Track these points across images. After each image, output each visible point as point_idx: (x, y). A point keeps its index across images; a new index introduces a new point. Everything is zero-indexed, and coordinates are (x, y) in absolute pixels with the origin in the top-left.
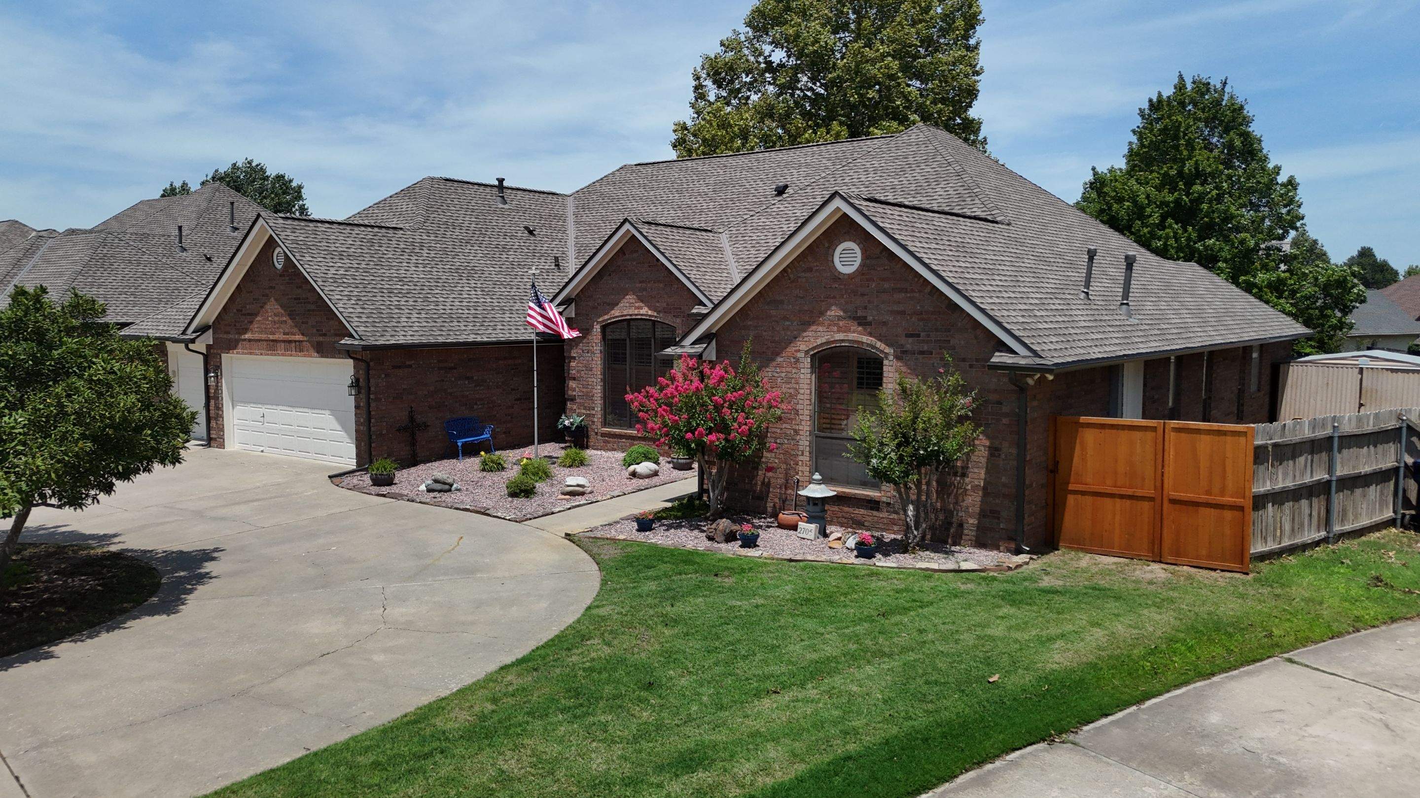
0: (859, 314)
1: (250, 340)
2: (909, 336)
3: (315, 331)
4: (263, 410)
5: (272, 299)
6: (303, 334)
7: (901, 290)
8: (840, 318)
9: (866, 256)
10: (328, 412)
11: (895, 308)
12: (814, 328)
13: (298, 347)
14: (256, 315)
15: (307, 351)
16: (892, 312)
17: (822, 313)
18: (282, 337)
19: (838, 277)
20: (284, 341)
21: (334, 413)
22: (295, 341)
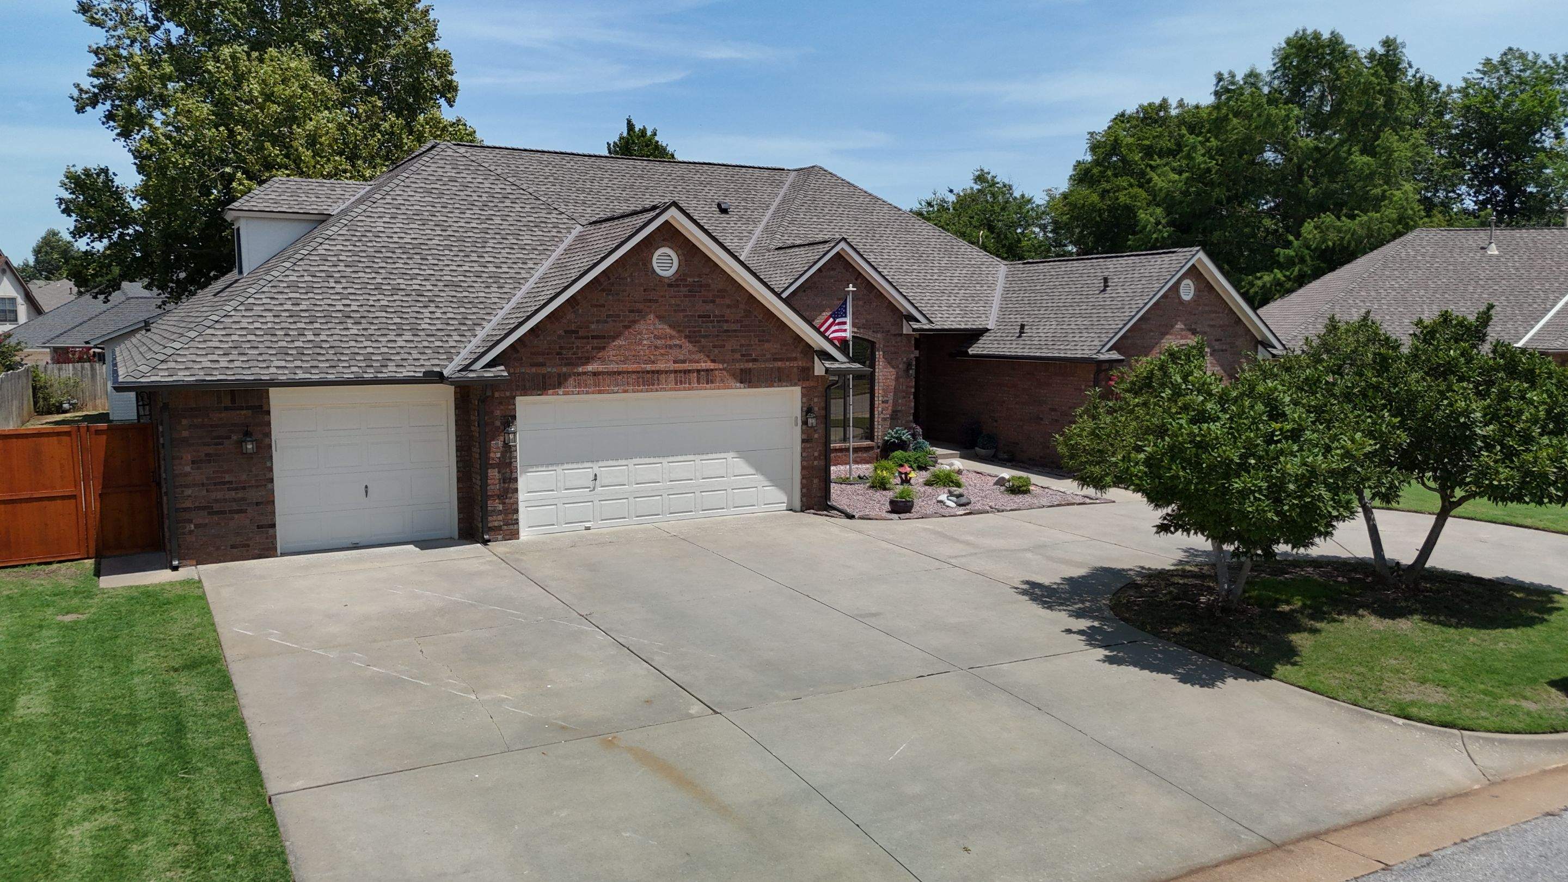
0: (1193, 327)
1: (595, 374)
2: (1217, 340)
3: (738, 356)
4: (596, 468)
5: (652, 316)
6: (713, 361)
7: (1216, 312)
8: (1182, 330)
9: (1197, 290)
10: (732, 454)
11: (1211, 323)
12: (1167, 337)
13: (706, 377)
14: (614, 338)
15: (722, 381)
16: (1209, 325)
17: (1172, 326)
18: (672, 366)
19: (1181, 302)
20: (676, 372)
21: (745, 453)
22: (698, 371)
